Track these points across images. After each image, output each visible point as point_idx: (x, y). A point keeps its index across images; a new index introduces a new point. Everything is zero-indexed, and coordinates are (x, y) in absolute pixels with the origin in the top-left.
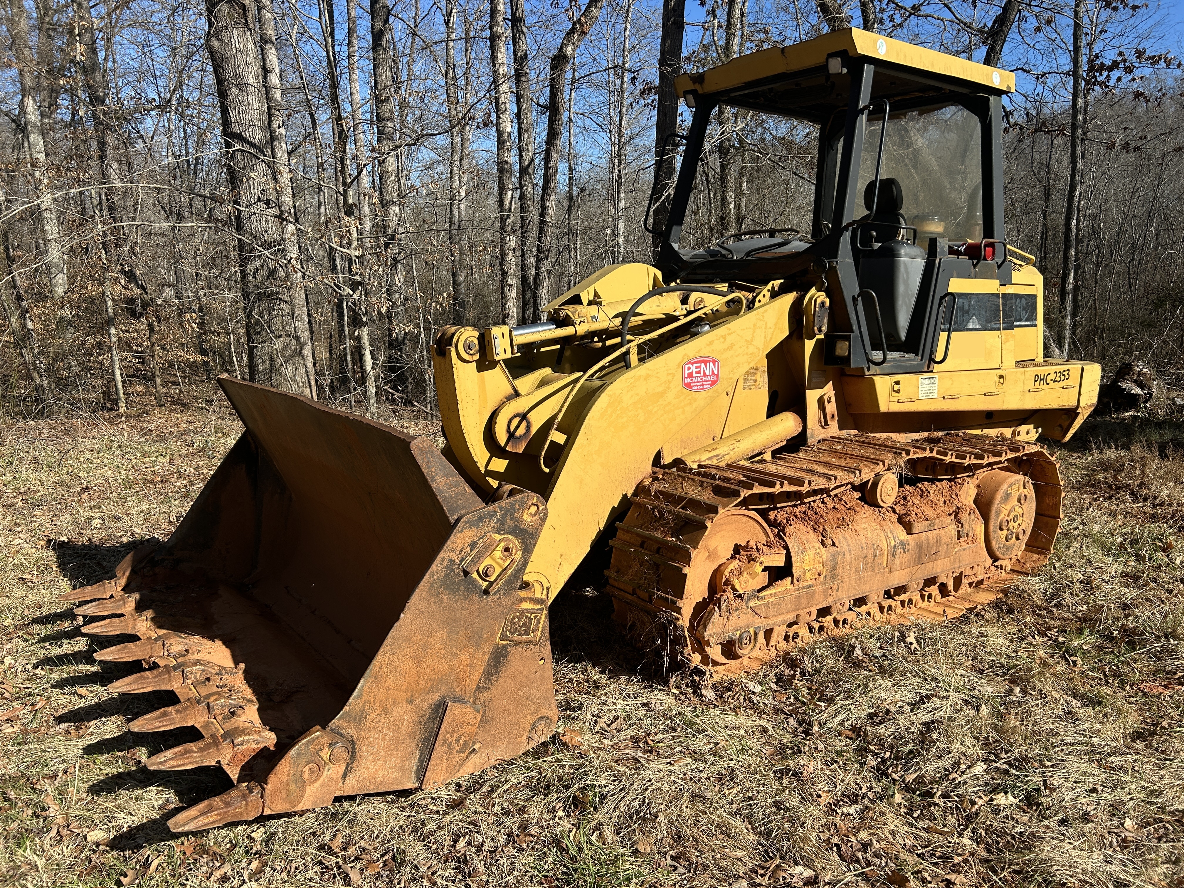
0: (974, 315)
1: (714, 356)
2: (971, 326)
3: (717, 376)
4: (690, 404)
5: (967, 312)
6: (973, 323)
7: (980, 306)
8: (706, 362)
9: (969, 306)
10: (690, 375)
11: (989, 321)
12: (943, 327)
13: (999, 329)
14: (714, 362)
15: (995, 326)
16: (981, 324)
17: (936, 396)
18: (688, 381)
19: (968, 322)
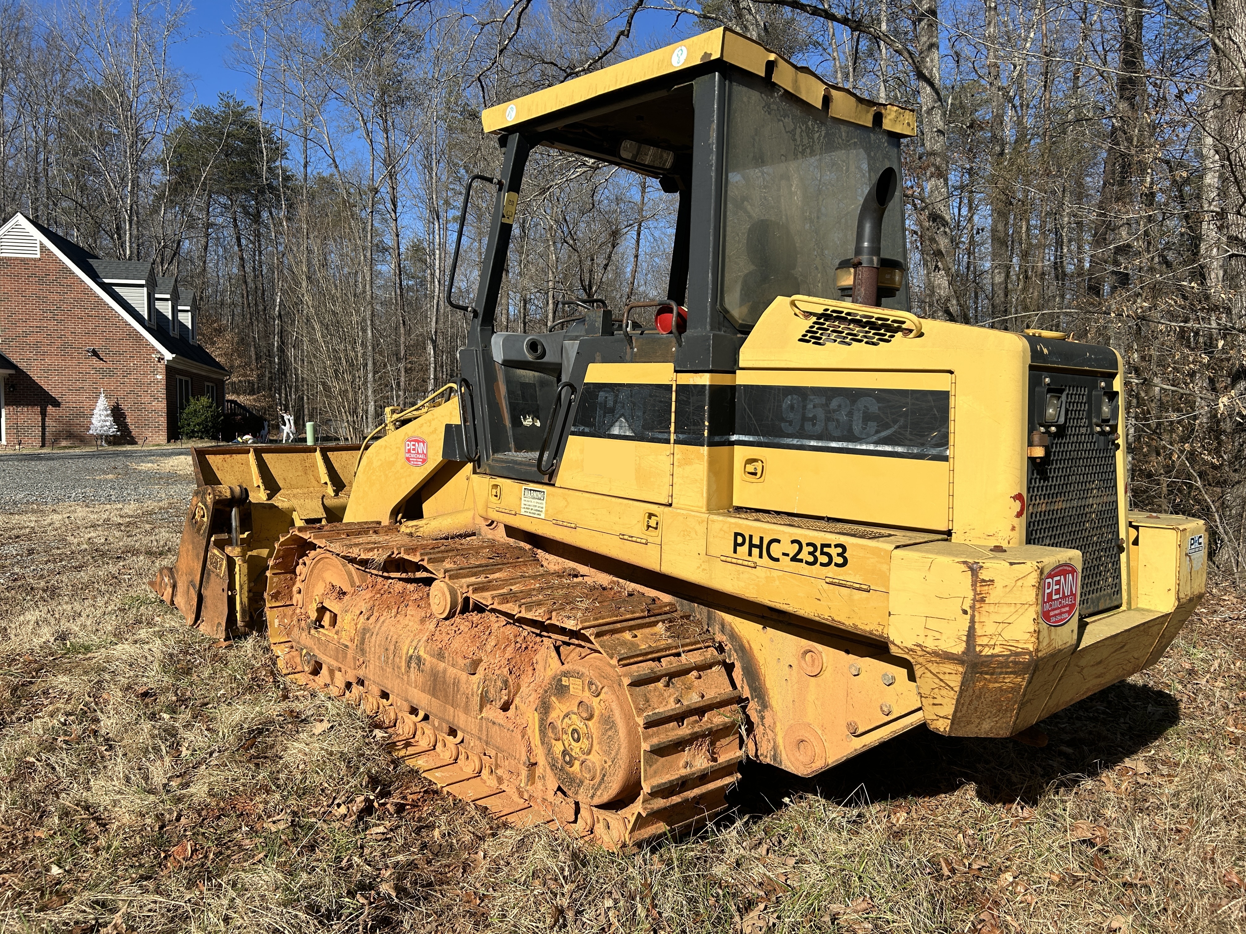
0: (622, 415)
1: (424, 437)
2: (616, 431)
3: (426, 455)
4: (410, 476)
5: (612, 411)
6: (621, 427)
7: (634, 404)
8: (418, 442)
9: (615, 402)
10: (409, 451)
11: (648, 426)
12: (573, 429)
13: (667, 441)
14: (424, 442)
15: (660, 436)
16: (634, 432)
17: (543, 516)
18: (408, 455)
19: (612, 425)
